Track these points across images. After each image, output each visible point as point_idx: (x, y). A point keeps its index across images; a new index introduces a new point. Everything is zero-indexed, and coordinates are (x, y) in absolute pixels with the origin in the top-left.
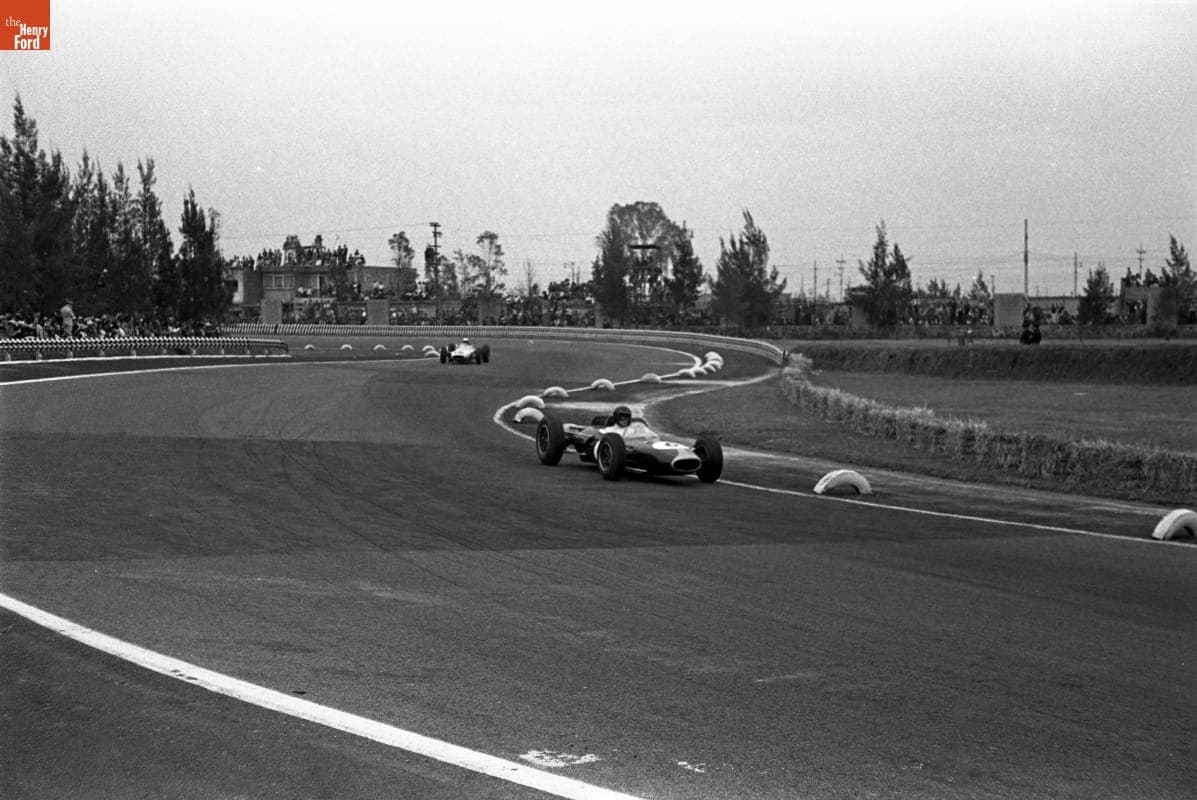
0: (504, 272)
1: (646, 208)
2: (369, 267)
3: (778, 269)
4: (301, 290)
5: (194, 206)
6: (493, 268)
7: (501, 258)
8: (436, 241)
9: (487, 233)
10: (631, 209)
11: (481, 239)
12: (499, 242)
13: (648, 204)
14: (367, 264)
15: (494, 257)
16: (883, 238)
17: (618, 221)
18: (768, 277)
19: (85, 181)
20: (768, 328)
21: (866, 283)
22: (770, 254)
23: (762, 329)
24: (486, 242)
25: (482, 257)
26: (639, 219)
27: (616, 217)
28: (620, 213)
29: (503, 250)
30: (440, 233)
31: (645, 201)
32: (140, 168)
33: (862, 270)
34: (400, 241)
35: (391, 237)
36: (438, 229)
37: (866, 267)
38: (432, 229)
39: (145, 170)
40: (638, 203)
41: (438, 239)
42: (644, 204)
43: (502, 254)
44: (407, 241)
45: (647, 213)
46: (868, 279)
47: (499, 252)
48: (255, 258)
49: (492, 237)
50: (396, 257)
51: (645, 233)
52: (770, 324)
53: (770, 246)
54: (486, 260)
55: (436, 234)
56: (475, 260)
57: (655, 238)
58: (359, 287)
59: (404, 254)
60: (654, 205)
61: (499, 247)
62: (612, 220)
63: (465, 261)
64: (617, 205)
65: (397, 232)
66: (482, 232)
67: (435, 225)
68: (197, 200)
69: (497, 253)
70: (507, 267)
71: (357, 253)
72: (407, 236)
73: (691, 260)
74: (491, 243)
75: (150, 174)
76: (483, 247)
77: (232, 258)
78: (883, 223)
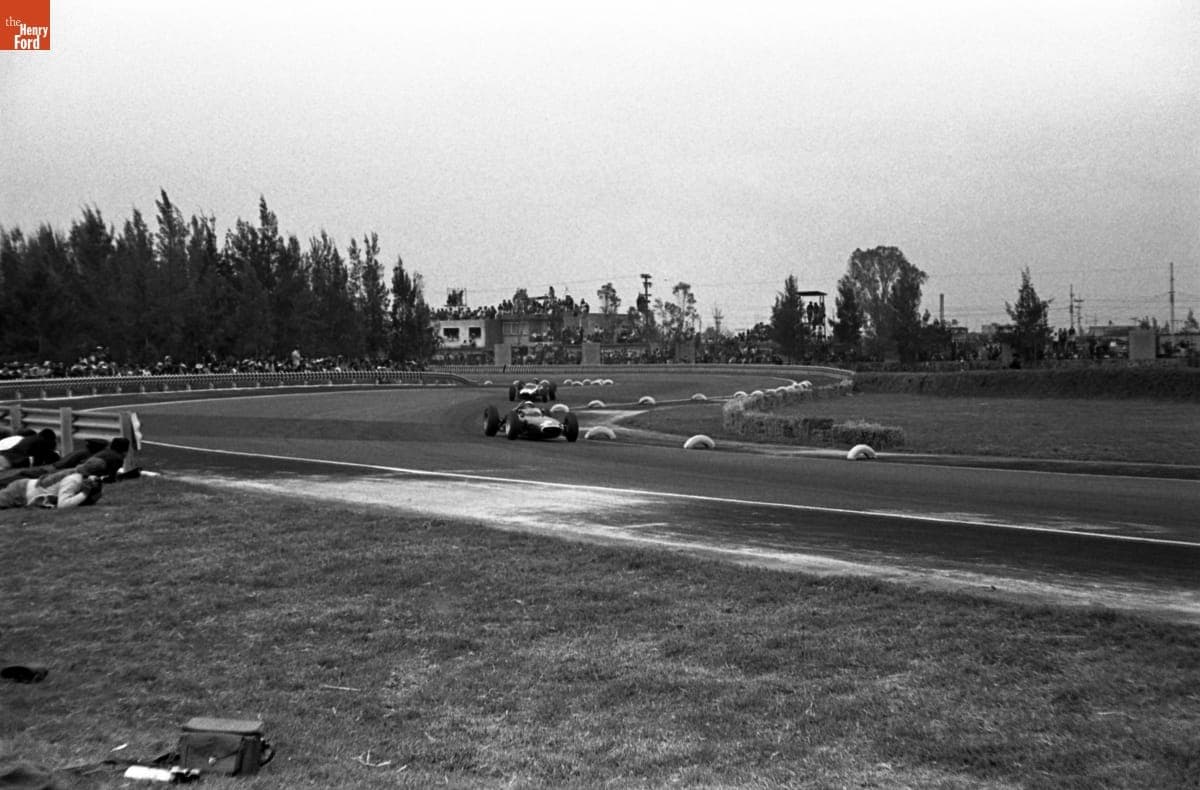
0: (695, 317)
1: (886, 252)
2: (592, 314)
3: (930, 312)
4: (535, 335)
5: (402, 271)
6: (687, 314)
7: (695, 306)
8: (646, 291)
9: (681, 284)
10: (871, 254)
11: (677, 289)
12: (691, 291)
13: (888, 248)
14: (591, 312)
15: (687, 305)
16: (1028, 282)
17: (860, 265)
18: (921, 319)
19: (325, 253)
20: (927, 363)
21: (1012, 323)
22: (923, 299)
23: (922, 364)
24: (681, 292)
25: (676, 304)
26: (880, 263)
27: (857, 261)
28: (861, 258)
29: (695, 298)
30: (650, 284)
31: (887, 245)
32: (367, 241)
33: (1009, 311)
34: (608, 292)
35: (600, 289)
36: (649, 280)
37: (1013, 309)
38: (644, 280)
39: (371, 243)
40: (879, 248)
41: (649, 289)
42: (884, 249)
43: (694, 301)
44: (614, 291)
45: (888, 257)
46: (1014, 319)
47: (692, 300)
48: (496, 308)
49: (684, 287)
50: (604, 306)
51: (886, 276)
52: (929, 360)
53: (923, 292)
54: (680, 306)
55: (647, 285)
56: (671, 308)
57: (895, 281)
58: (581, 332)
59: (610, 303)
60: (893, 249)
61: (692, 295)
62: (854, 265)
63: (664, 308)
64: (858, 250)
65: (605, 284)
66: (677, 283)
67: (646, 277)
68: (404, 267)
69: (689, 301)
70: (698, 312)
71: (583, 302)
72: (614, 287)
73: (853, 304)
74: (685, 293)
75: (374, 246)
76: (678, 296)
77: (477, 309)
78: (1027, 269)
